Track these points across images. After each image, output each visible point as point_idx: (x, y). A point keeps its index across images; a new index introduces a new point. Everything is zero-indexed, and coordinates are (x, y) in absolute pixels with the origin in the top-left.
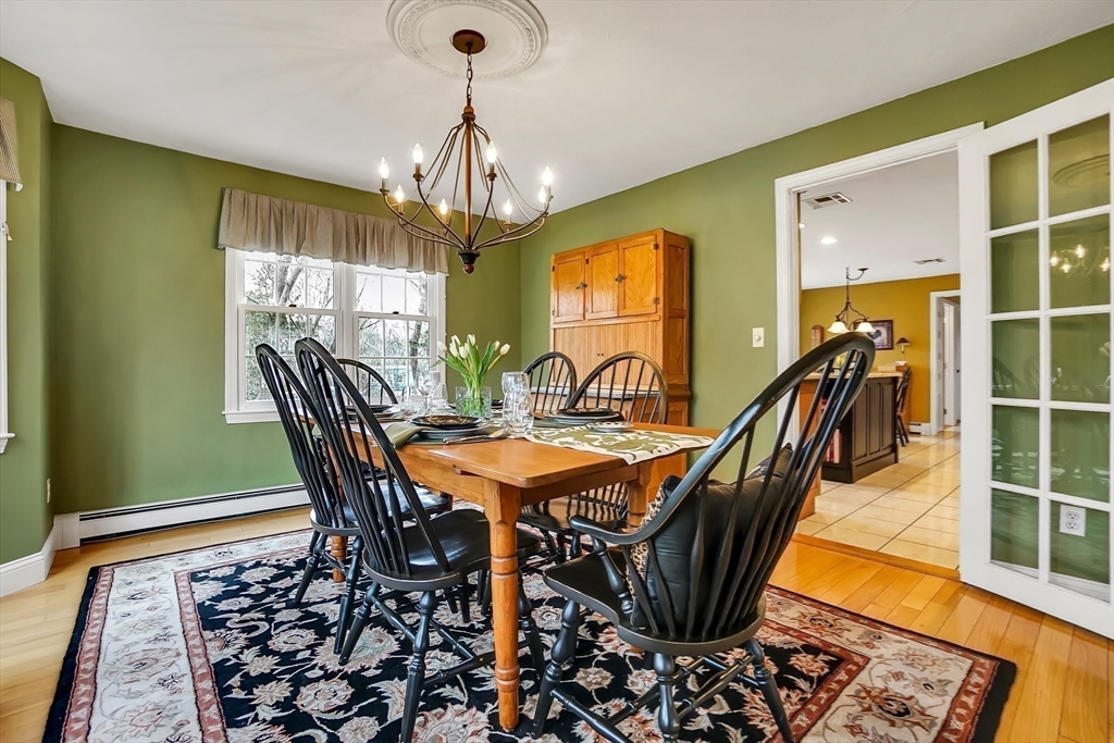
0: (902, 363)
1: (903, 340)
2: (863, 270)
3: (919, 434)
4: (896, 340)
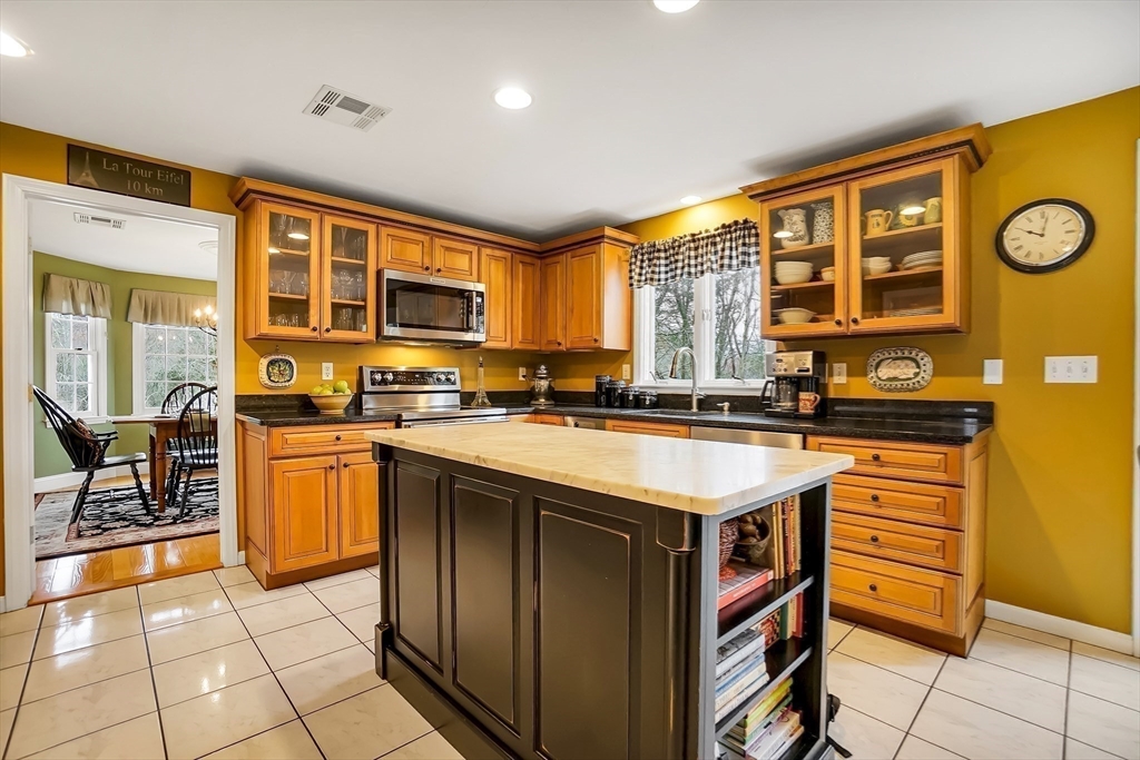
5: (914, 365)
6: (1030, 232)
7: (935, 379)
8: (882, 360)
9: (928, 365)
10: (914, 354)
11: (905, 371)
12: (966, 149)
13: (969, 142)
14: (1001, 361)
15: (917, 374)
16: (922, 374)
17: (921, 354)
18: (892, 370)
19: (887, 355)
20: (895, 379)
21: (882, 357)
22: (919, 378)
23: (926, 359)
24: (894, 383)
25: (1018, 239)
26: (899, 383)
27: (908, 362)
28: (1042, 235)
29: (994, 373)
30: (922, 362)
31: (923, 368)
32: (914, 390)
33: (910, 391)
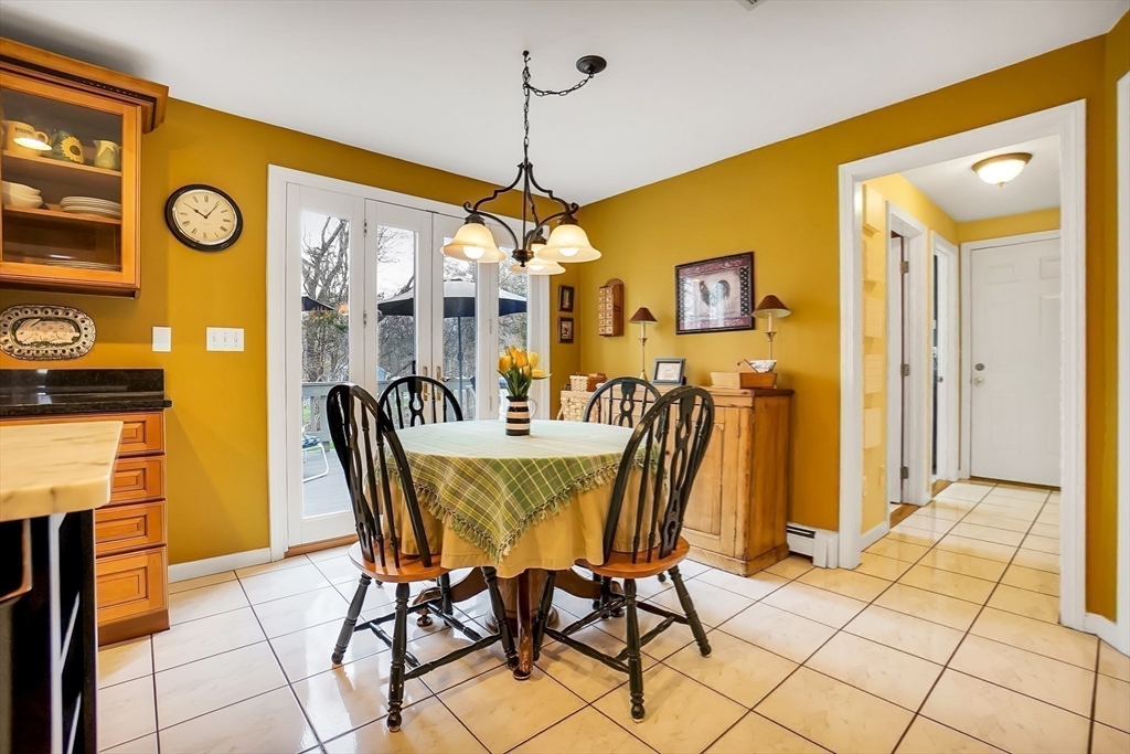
0: (763, 366)
1: (773, 302)
2: (594, 65)
3: (810, 559)
4: (759, 300)
5: (72, 328)
6: (196, 211)
7: (97, 345)
8: (22, 320)
9: (89, 329)
10: (71, 314)
11: (60, 334)
12: (149, 105)
13: (153, 100)
14: (169, 329)
15: (76, 339)
16: (83, 339)
17: (80, 317)
18: (40, 333)
19: (30, 314)
20: (47, 343)
21: (22, 315)
22: (79, 344)
23: (87, 322)
24: (43, 349)
25: (186, 214)
26: (50, 350)
27: (66, 325)
28: (206, 217)
29: (162, 340)
30: (82, 326)
31: (84, 332)
32: (72, 357)
33: (66, 359)
